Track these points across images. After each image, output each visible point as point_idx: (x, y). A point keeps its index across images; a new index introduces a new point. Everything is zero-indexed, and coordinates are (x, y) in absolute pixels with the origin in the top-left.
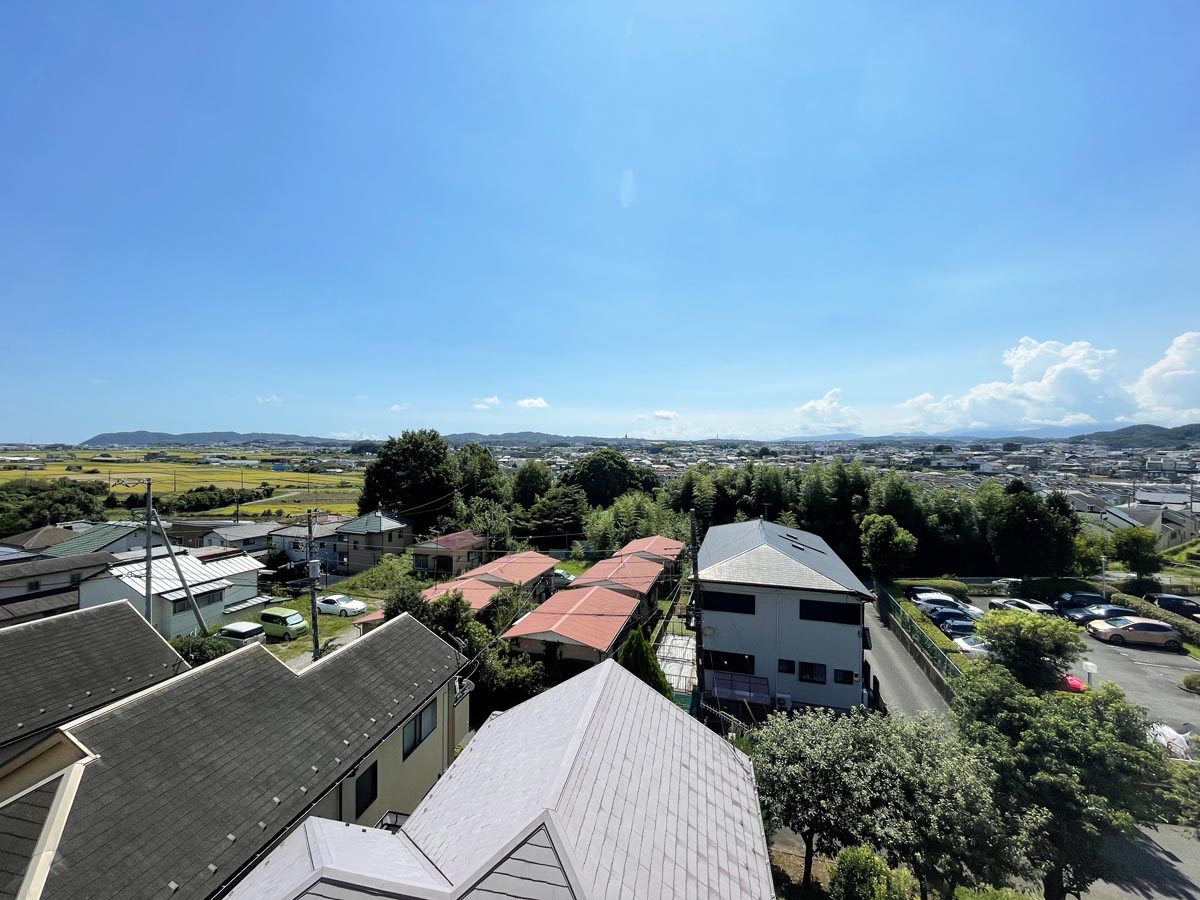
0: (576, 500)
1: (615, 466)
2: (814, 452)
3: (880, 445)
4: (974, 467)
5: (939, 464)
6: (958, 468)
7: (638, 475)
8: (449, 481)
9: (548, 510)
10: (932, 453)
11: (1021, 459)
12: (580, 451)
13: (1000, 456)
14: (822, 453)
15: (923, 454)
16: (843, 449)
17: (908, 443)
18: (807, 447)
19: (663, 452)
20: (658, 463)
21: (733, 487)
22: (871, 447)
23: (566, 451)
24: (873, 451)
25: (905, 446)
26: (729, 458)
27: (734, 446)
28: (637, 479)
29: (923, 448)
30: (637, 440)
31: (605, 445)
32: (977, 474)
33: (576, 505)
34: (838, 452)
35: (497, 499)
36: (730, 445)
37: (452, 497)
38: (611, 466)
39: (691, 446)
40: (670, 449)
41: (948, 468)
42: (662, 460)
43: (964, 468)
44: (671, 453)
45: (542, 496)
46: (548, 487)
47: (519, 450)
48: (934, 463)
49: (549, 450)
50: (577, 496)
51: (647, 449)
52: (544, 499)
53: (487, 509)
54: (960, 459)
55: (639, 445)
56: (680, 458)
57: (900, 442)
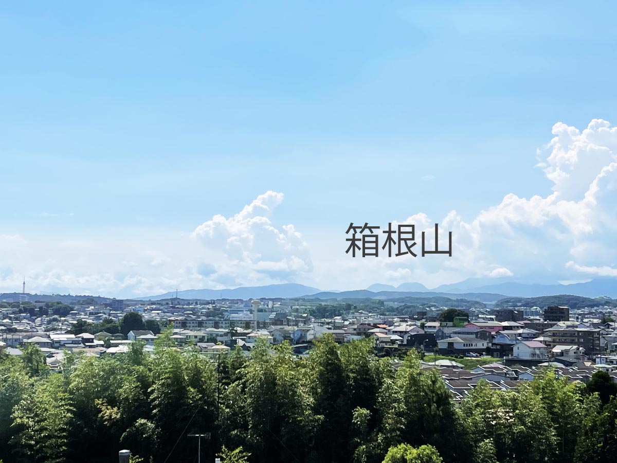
4: (503, 351)
5: (451, 344)
6: (480, 352)
10: (437, 324)
11: (572, 334)
13: (540, 329)
15: (423, 326)
17: (396, 305)
18: (216, 312)
25: (392, 310)
26: (55, 337)
27: (63, 311)
29: (422, 315)
32: (509, 363)
34: (276, 321)
41: (464, 353)
43: (489, 351)
48: (442, 344)
54: (483, 334)
57: (381, 303)
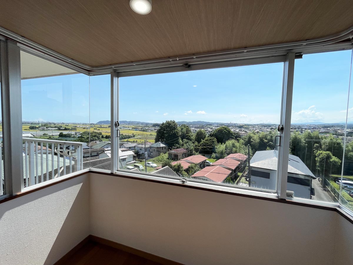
0: (213, 141)
1: (226, 131)
2: (302, 129)
3: (332, 126)
7: (234, 135)
8: (178, 134)
9: (205, 144)
12: (216, 127)
14: (306, 129)
16: (315, 128)
18: (299, 127)
19: (243, 128)
20: (241, 131)
21: (266, 139)
22: (328, 127)
23: (211, 127)
24: (328, 128)
26: (267, 130)
27: (270, 126)
28: (233, 136)
30: (234, 124)
31: (224, 125)
33: (213, 143)
34: (312, 129)
35: (191, 140)
36: (268, 126)
37: (178, 139)
38: (225, 131)
39: (253, 126)
40: (246, 127)
42: (243, 130)
44: (246, 128)
45: (203, 140)
46: (205, 137)
47: (197, 126)
49: (206, 127)
50: (214, 140)
51: (238, 126)
52: (204, 141)
53: (188, 142)
55: (235, 125)
56: (249, 130)
